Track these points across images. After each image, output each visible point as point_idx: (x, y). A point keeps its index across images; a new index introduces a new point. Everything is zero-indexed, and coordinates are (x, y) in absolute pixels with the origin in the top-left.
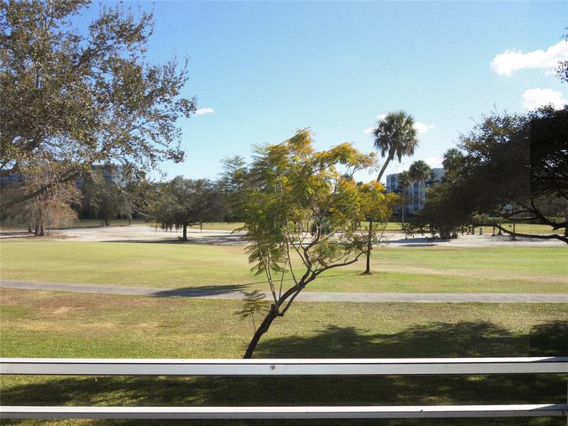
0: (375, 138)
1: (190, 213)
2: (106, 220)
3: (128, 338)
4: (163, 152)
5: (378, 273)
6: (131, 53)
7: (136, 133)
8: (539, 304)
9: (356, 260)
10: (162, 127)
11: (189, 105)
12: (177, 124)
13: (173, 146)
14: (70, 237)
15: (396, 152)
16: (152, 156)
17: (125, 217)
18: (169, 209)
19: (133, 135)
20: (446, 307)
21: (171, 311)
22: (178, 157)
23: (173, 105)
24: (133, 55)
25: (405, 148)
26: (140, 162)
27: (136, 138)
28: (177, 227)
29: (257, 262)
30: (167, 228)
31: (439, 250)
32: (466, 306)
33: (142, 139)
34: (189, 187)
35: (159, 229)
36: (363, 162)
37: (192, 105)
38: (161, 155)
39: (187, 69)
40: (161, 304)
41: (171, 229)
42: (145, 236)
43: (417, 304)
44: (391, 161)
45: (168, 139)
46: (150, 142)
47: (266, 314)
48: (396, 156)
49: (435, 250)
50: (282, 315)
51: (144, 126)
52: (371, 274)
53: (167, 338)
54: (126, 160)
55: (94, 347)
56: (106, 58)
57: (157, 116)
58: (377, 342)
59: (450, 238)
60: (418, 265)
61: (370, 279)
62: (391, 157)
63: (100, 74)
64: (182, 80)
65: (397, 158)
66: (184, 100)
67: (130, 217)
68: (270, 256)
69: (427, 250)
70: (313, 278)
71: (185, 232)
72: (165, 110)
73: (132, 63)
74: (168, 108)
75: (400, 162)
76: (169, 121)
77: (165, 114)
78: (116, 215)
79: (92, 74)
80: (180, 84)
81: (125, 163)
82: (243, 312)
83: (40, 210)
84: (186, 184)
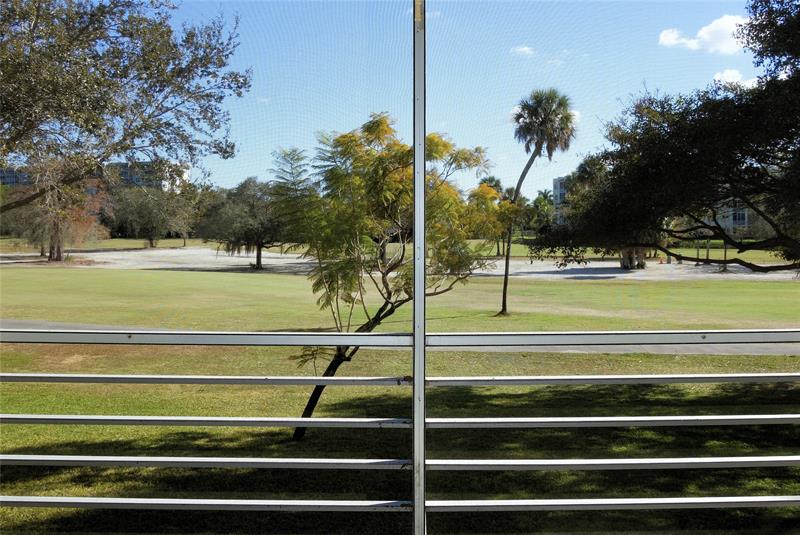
0: (516, 126)
1: (267, 230)
2: (151, 240)
3: (158, 394)
4: (205, 143)
5: (520, 314)
6: (157, 11)
7: (169, 116)
8: (730, 356)
9: (450, 288)
10: (204, 110)
11: (241, 80)
12: (223, 106)
13: (219, 135)
14: (98, 263)
15: (545, 145)
16: (191, 148)
17: (178, 236)
18: (237, 225)
19: (164, 121)
20: (601, 359)
21: (222, 362)
22: (226, 151)
23: (219, 79)
24: (159, 14)
25: (556, 140)
26: (175, 156)
27: (168, 124)
28: (248, 250)
29: (322, 291)
30: (233, 250)
31: (615, 284)
32: (628, 358)
33: (176, 125)
34: (265, 194)
35: (221, 252)
36: (466, 160)
37: (245, 80)
38: (203, 147)
39: (237, 31)
40: (210, 352)
41: (239, 252)
42: (205, 263)
43: (562, 355)
44: (537, 157)
45: (214, 126)
46: (188, 129)
47: (332, 358)
48: (544, 151)
49: (609, 285)
50: (349, 359)
51: (179, 108)
52: (508, 315)
53: (211, 394)
54: (155, 154)
55: (110, 405)
56: (125, 17)
57: (198, 95)
58: (497, 403)
59: (633, 268)
60: (581, 304)
61: (505, 322)
62: (538, 152)
63: (117, 38)
64: (230, 47)
65: (546, 153)
66: (233, 73)
67: (185, 235)
68: (340, 282)
69: (599, 284)
70: (391, 311)
71: (259, 257)
72: (208, 87)
73: (160, 24)
74: (213, 84)
75: (550, 159)
76: (213, 103)
77: (208, 92)
78: (165, 232)
79: (107, 38)
80: (227, 53)
81: (154, 157)
82: (302, 356)
83: (56, 225)
84: (261, 190)
